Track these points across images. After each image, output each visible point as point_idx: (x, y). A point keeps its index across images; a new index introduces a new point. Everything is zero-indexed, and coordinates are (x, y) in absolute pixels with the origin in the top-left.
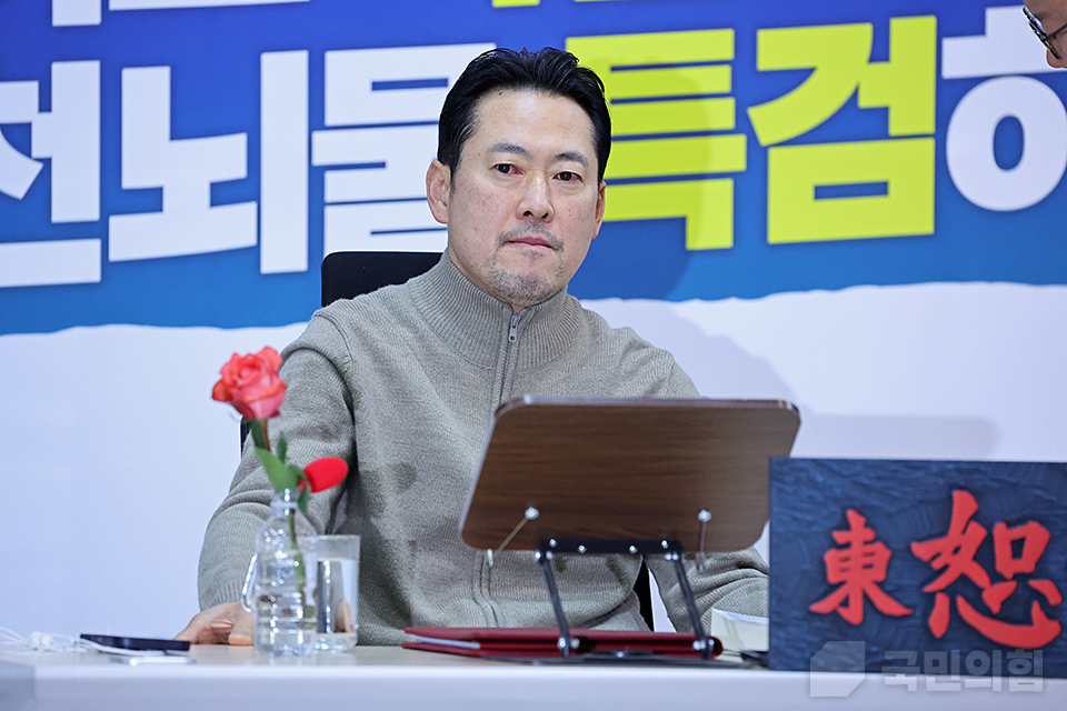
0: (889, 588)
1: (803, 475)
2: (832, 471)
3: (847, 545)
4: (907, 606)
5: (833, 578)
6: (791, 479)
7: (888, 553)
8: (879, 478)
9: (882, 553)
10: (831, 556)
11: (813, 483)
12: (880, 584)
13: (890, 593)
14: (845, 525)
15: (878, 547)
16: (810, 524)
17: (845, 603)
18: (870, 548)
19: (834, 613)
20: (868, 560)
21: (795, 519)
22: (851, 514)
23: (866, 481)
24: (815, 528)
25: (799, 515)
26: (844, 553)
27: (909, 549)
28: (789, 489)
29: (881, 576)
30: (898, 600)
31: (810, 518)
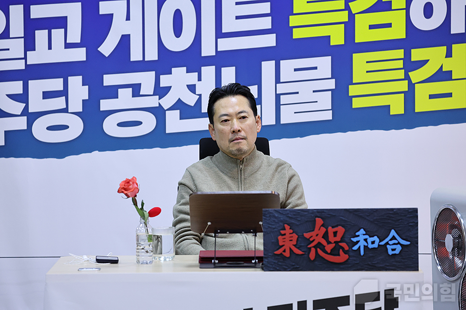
0: (298, 246)
1: (271, 214)
2: (280, 213)
3: (285, 234)
4: (303, 252)
5: (281, 244)
6: (268, 216)
7: (297, 236)
8: (294, 215)
9: (295, 236)
10: (280, 237)
11: (274, 216)
12: (294, 245)
13: (298, 248)
14: (284, 229)
15: (294, 234)
16: (274, 228)
17: (284, 251)
18: (291, 235)
19: (281, 254)
20: (291, 239)
21: (269, 227)
22: (286, 225)
23: (290, 216)
24: (275, 230)
25: (270, 226)
26: (284, 237)
27: (303, 235)
28: (268, 219)
29: (295, 243)
30: (300, 250)
31: (274, 227)
